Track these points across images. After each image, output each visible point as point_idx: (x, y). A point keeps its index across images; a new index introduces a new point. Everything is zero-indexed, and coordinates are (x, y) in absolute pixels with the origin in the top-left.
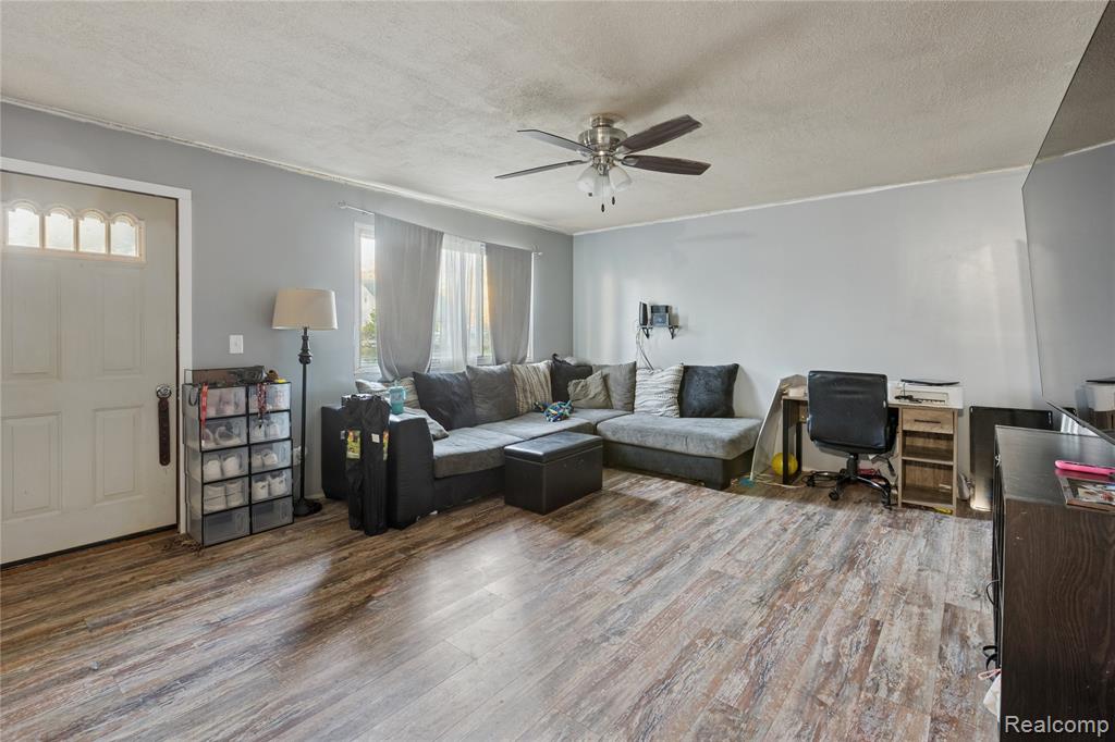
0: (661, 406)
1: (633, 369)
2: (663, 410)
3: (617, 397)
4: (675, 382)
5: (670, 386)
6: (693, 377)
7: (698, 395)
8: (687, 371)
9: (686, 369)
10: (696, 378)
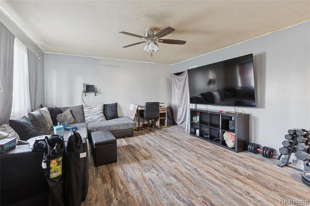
0: (100, 118)
1: (82, 107)
2: (101, 119)
3: (78, 118)
4: (102, 110)
5: (101, 111)
6: (107, 108)
7: (110, 113)
8: (105, 106)
9: (104, 105)
10: (108, 108)
